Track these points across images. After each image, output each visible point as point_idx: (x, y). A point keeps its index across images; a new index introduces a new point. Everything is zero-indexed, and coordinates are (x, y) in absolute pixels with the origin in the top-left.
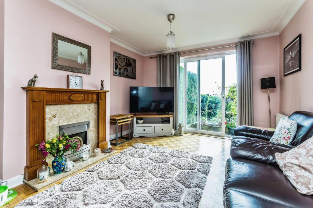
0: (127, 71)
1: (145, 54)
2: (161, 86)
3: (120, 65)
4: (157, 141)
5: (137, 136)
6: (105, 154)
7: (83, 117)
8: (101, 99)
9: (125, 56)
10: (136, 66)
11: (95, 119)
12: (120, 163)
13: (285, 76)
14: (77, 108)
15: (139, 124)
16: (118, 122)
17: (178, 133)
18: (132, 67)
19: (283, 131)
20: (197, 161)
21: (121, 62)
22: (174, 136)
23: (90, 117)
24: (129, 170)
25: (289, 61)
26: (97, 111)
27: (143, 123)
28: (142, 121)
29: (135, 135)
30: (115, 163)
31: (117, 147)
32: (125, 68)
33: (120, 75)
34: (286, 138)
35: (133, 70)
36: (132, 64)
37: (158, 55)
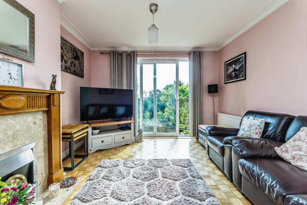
0: (74, 66)
1: (92, 47)
2: (117, 88)
3: (65, 55)
4: (122, 152)
5: (94, 150)
6: (67, 188)
7: (25, 136)
8: (53, 105)
9: (72, 45)
10: (83, 60)
11: (44, 137)
12: (102, 196)
13: (225, 83)
14: (13, 122)
15: (95, 134)
16: (75, 136)
17: (139, 139)
18: (80, 62)
19: (254, 128)
20: (182, 167)
21: (67, 51)
22: (136, 144)
23: (36, 134)
24: (122, 202)
25: (232, 72)
26: (46, 123)
27: (99, 133)
28: (98, 131)
29: (91, 150)
30: (94, 199)
31: (75, 172)
32: (72, 62)
33: (66, 70)
34: (258, 133)
35: (81, 66)
36: (80, 57)
37: (111, 51)
